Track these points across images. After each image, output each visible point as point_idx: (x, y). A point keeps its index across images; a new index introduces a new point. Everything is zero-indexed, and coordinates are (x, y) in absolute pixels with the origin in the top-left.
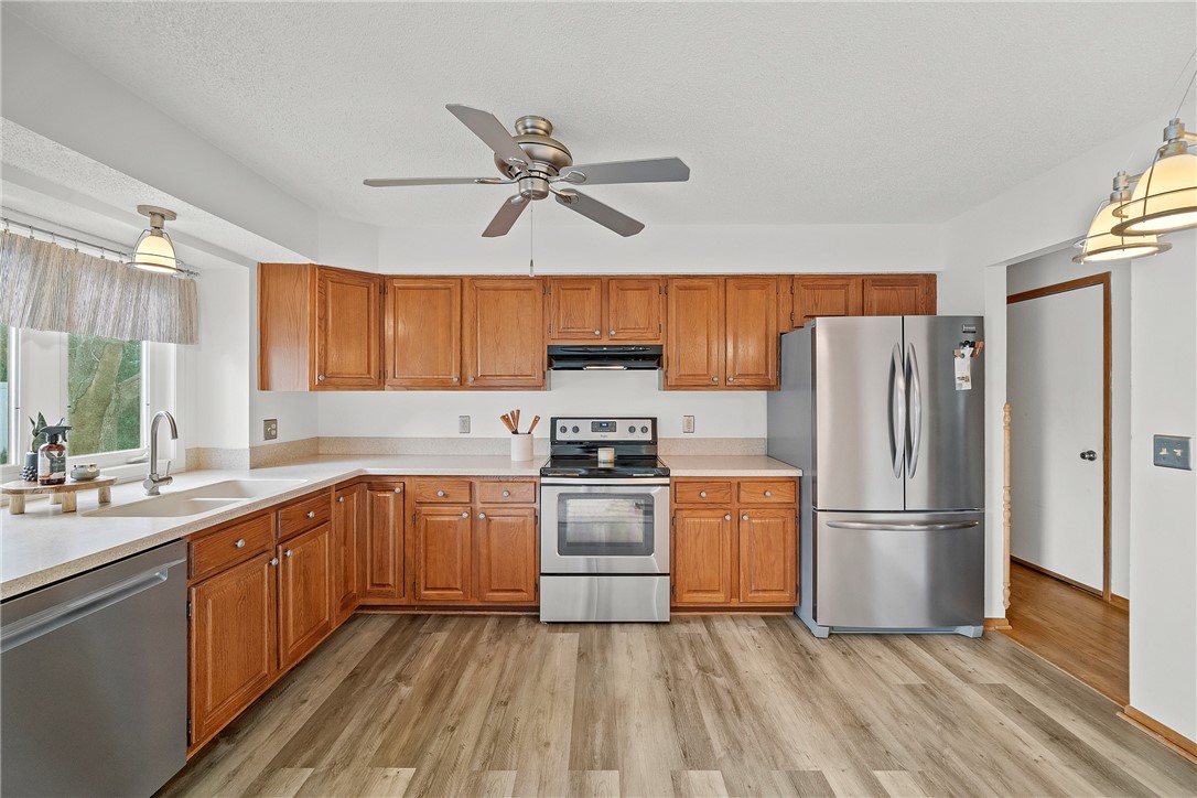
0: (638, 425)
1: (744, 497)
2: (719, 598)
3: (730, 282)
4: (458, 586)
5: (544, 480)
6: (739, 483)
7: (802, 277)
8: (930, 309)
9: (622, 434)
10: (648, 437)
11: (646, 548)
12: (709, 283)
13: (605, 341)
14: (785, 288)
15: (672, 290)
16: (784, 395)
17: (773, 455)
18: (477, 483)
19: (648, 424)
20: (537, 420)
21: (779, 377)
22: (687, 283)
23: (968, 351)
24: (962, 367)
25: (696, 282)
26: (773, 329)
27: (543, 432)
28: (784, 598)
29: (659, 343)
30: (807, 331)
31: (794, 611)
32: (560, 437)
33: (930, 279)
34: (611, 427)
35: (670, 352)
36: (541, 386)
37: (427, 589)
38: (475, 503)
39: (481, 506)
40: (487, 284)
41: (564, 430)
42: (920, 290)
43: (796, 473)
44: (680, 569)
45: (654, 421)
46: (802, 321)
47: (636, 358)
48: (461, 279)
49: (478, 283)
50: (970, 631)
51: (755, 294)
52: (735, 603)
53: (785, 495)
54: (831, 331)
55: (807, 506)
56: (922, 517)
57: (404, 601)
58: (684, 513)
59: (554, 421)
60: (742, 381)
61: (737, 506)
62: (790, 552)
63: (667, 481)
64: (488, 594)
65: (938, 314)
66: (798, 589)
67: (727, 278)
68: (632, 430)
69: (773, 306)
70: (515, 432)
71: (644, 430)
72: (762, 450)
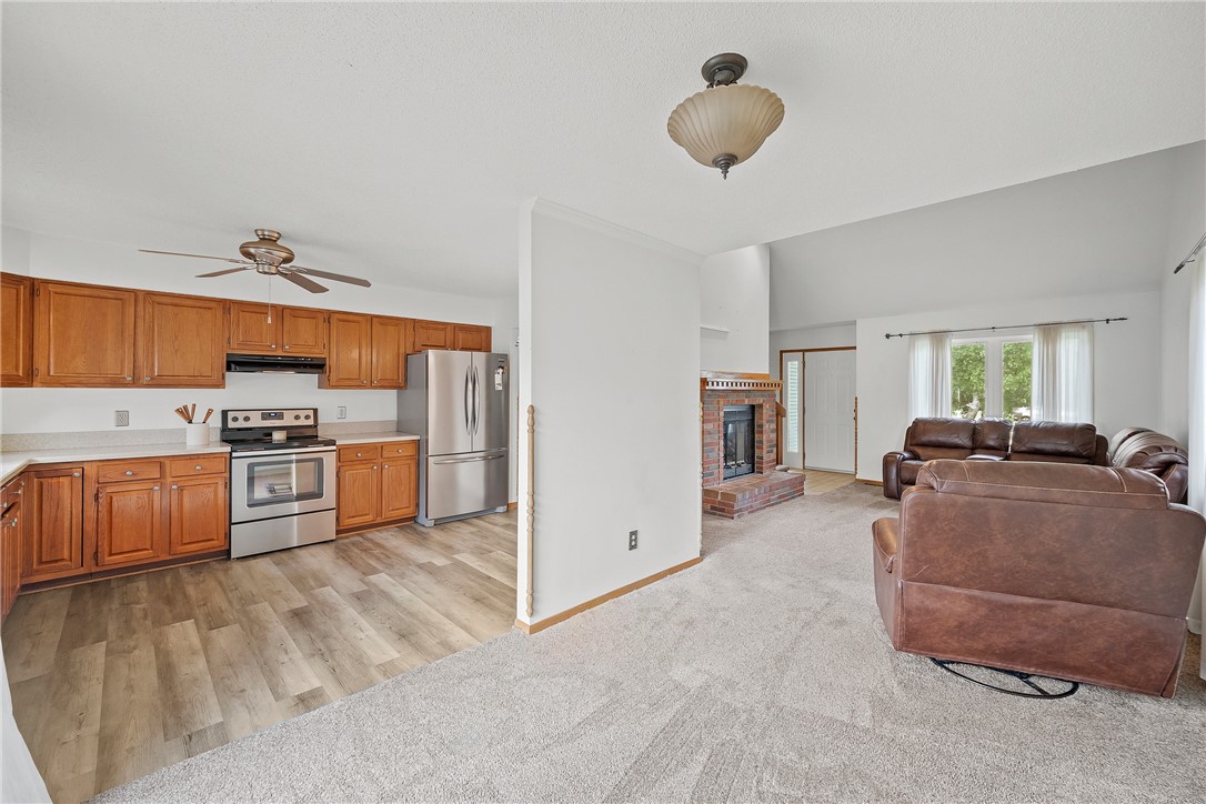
0: (302, 414)
1: (385, 454)
2: (369, 518)
3: (374, 319)
4: (148, 547)
5: (234, 455)
6: (382, 446)
7: (420, 321)
8: (488, 349)
9: (288, 420)
10: (310, 422)
11: (319, 495)
12: (361, 319)
13: (279, 353)
14: (410, 327)
15: (333, 321)
16: (409, 392)
17: (401, 428)
18: (167, 462)
19: (311, 413)
20: (210, 412)
21: (406, 381)
22: (344, 317)
23: (501, 371)
24: (498, 379)
25: (351, 317)
26: (402, 351)
27: (216, 421)
28: (408, 512)
29: (323, 356)
30: (423, 356)
31: (414, 519)
32: (231, 425)
33: (488, 330)
34: (279, 416)
35: (332, 362)
36: (220, 384)
37: (111, 555)
38: (165, 478)
39: (171, 479)
40: (164, 300)
41: (235, 419)
42: (484, 335)
43: (418, 438)
44: (342, 504)
45: (315, 411)
46: (420, 349)
47: (305, 366)
48: (135, 292)
49: (155, 298)
50: (501, 509)
51: (391, 329)
52: (379, 520)
53: (411, 451)
54: (436, 356)
55: (423, 456)
56: (482, 454)
57: (82, 571)
58: (345, 468)
59: (225, 413)
60: (383, 383)
61: (381, 460)
62: (413, 484)
63: (334, 448)
64: (179, 548)
65: (493, 351)
66: (417, 505)
67: (373, 317)
68: (297, 417)
69: (402, 337)
70: (190, 422)
71: (307, 417)
72: (394, 428)
